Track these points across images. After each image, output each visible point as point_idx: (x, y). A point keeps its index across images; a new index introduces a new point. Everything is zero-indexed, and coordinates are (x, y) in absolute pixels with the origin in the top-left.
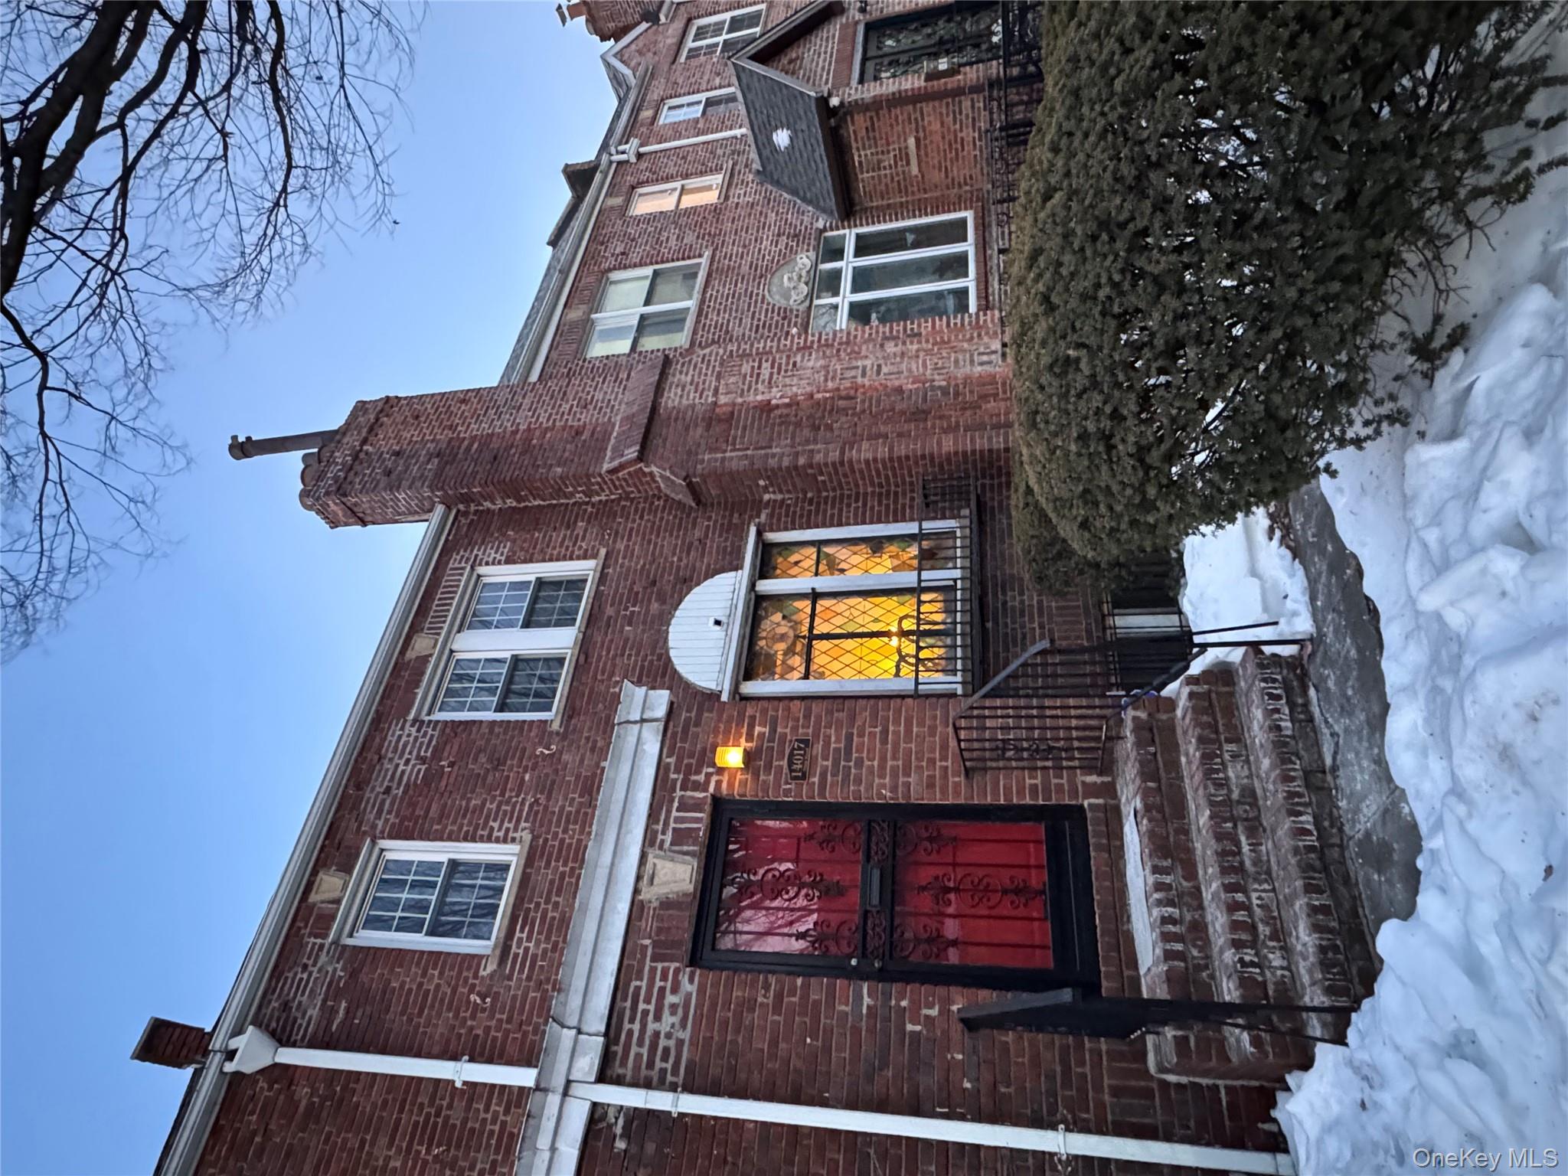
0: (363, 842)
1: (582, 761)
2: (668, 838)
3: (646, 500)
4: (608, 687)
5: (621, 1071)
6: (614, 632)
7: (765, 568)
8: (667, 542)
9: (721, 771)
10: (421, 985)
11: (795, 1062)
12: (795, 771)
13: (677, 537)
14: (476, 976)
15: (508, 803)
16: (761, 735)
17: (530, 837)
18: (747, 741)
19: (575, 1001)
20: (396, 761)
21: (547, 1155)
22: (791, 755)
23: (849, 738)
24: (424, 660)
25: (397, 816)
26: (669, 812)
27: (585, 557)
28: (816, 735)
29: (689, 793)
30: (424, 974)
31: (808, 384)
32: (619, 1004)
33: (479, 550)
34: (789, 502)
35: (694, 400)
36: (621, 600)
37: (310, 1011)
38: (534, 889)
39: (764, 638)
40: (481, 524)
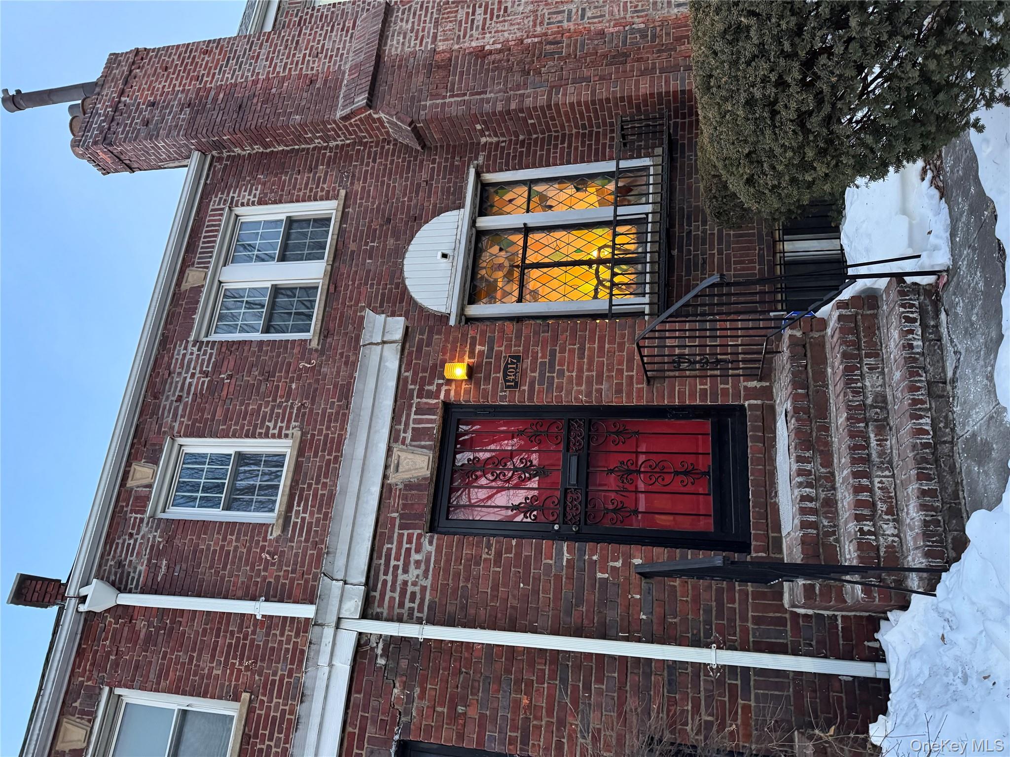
0: (164, 439)
1: (338, 373)
2: (409, 435)
3: (377, 144)
4: (355, 312)
5: (379, 610)
6: (357, 265)
7: (483, 207)
8: (398, 184)
9: (449, 382)
10: (222, 547)
11: (512, 602)
12: (509, 381)
13: (407, 179)
14: (265, 540)
15: (280, 406)
16: (481, 353)
17: (300, 433)
18: (469, 358)
19: (340, 561)
20: (184, 375)
21: (327, 669)
22: (506, 368)
23: (553, 354)
24: (198, 290)
25: (189, 419)
26: (408, 416)
27: (327, 199)
28: (526, 350)
29: (424, 400)
30: (224, 539)
31: (518, 29)
32: (375, 562)
33: (234, 193)
34: (503, 144)
35: (414, 47)
36: (362, 236)
37: (139, 568)
38: (306, 474)
39: (485, 268)
40: (234, 169)
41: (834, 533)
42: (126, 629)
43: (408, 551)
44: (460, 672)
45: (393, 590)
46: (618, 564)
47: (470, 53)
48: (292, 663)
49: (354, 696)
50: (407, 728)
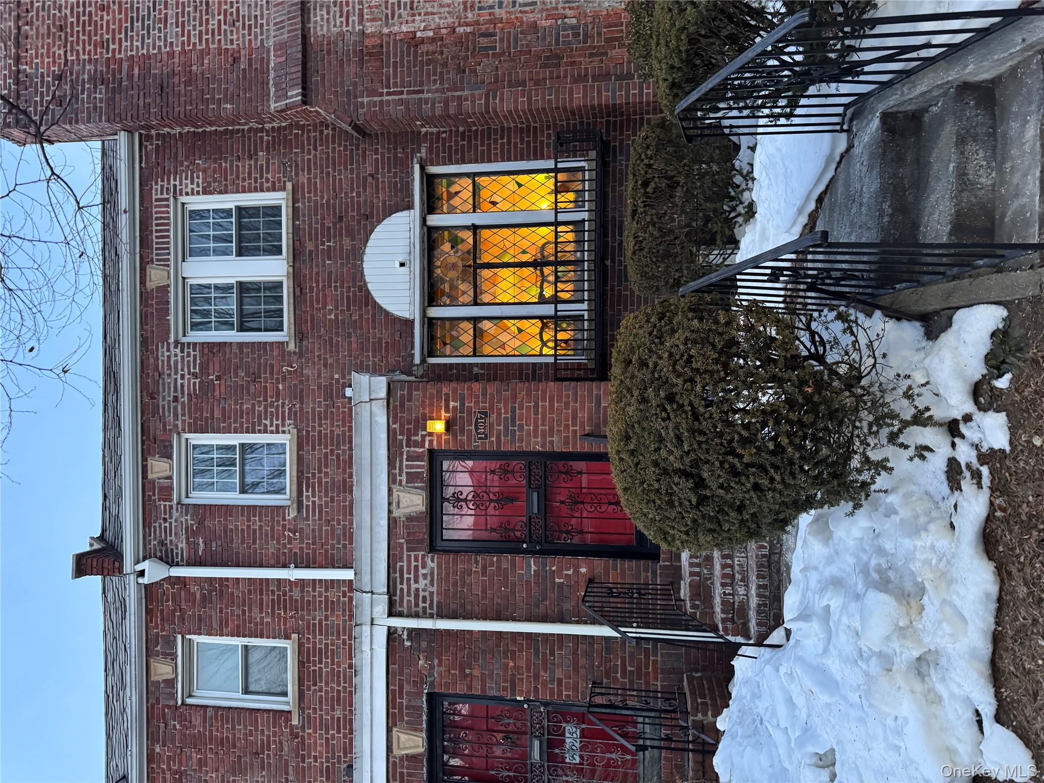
0: (171, 436)
1: (319, 375)
2: (404, 478)
3: (315, 126)
4: (325, 315)
5: (400, 610)
6: (317, 266)
8: (344, 177)
9: (431, 434)
10: (249, 527)
11: (497, 600)
12: (480, 434)
13: (352, 170)
14: (284, 519)
15: (272, 406)
16: (455, 408)
17: (295, 430)
18: (446, 414)
19: (366, 578)
20: (173, 376)
21: (369, 652)
22: (476, 422)
23: (513, 410)
24: (164, 289)
25: (190, 418)
26: (401, 462)
27: (274, 190)
28: (492, 407)
29: (413, 449)
30: (249, 520)
31: (449, 13)
32: (392, 575)
33: (175, 180)
34: (444, 135)
35: (341, 26)
36: (317, 234)
37: (180, 546)
38: (308, 465)
39: (439, 267)
40: (167, 151)
41: (710, 578)
42: (183, 593)
43: (416, 567)
44: (465, 648)
45: (409, 595)
46: (570, 572)
47: (401, 40)
48: (326, 610)
49: (391, 667)
50: (432, 684)
